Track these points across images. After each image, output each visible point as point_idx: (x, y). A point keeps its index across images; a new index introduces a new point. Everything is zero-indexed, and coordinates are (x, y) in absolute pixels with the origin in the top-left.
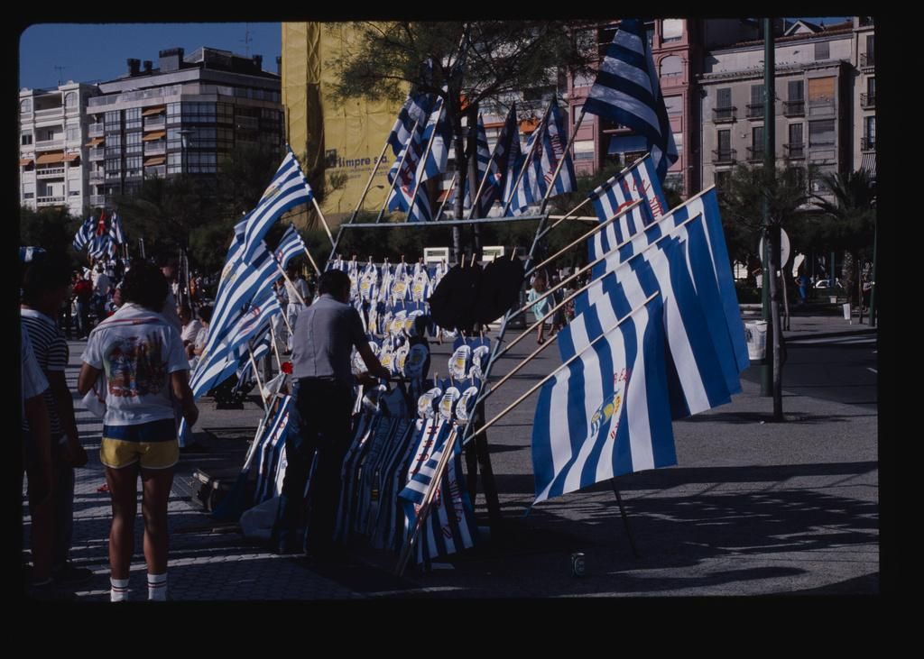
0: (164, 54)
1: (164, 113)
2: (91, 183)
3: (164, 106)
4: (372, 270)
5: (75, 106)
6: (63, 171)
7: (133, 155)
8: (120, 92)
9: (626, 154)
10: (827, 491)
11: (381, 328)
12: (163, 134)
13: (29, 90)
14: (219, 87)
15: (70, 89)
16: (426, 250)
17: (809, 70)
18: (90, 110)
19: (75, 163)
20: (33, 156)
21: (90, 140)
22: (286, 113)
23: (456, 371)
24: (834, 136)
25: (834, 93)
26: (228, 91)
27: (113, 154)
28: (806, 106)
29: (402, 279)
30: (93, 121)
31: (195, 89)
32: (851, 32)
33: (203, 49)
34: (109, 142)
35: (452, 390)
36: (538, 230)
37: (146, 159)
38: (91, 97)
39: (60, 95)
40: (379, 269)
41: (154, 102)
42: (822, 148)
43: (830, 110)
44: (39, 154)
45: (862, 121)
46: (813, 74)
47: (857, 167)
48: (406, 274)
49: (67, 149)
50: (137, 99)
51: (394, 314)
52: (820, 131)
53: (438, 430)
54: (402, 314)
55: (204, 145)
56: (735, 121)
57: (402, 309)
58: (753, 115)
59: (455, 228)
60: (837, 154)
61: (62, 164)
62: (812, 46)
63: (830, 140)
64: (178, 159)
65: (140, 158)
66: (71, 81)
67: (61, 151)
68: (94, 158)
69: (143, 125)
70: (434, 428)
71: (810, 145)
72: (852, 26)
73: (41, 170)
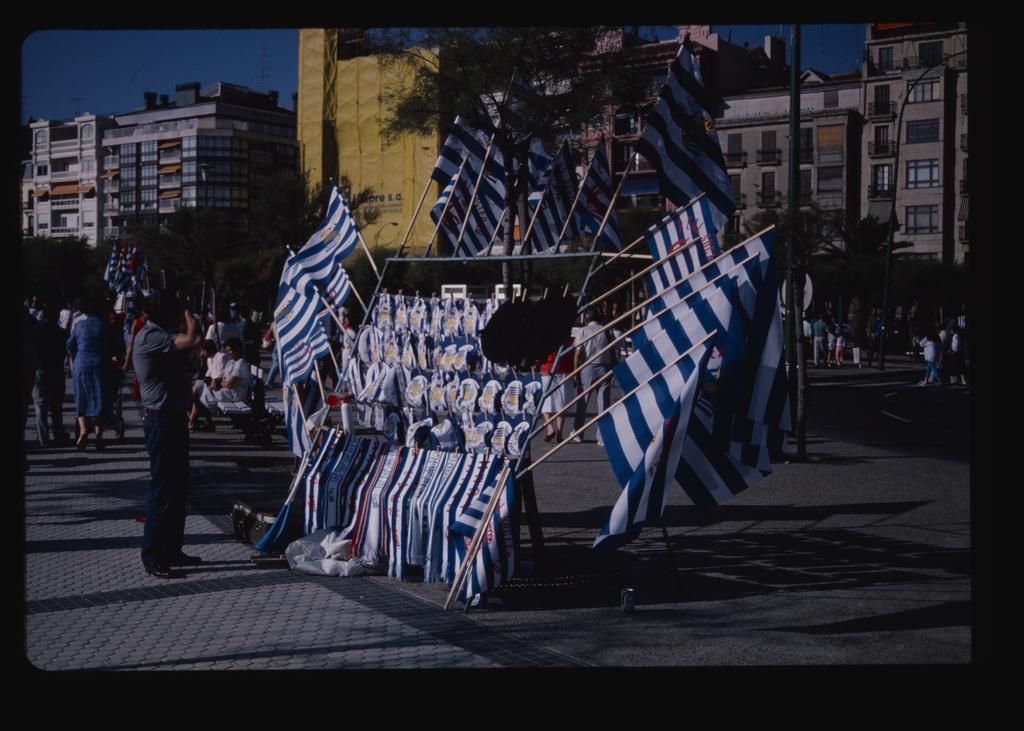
0: (181, 88)
1: (179, 147)
2: (105, 215)
3: (180, 140)
4: (420, 304)
5: (91, 138)
6: (78, 202)
7: (149, 188)
8: (136, 125)
9: (637, 196)
10: (866, 531)
11: (432, 363)
12: (178, 167)
13: (46, 120)
14: (235, 122)
15: (86, 121)
16: (444, 287)
17: (818, 117)
18: (106, 142)
19: (90, 194)
20: (48, 187)
21: (105, 172)
22: (301, 149)
23: (509, 406)
24: (841, 184)
25: (842, 141)
26: (244, 126)
27: (128, 186)
28: (815, 153)
29: (453, 314)
30: (108, 153)
31: (211, 124)
32: (859, 82)
33: (220, 84)
34: (124, 175)
35: (504, 425)
36: (591, 267)
37: (160, 192)
38: (107, 129)
39: (76, 127)
40: (427, 304)
41: (169, 135)
42: (831, 195)
43: (837, 157)
44: (54, 185)
45: (869, 169)
46: (823, 121)
47: (864, 214)
48: (455, 308)
49: (81, 180)
50: (153, 132)
51: (443, 348)
52: (828, 178)
53: (489, 465)
54: (451, 348)
55: (219, 179)
56: (745, 166)
57: (452, 344)
58: (763, 160)
59: (504, 264)
60: (844, 200)
61: (76, 195)
62: (821, 95)
63: (838, 187)
64: (192, 192)
65: (155, 190)
66: (88, 113)
67: (75, 183)
68: (109, 189)
69: (159, 158)
70: (484, 463)
71: (819, 191)
72: (860, 76)
73: (55, 201)
